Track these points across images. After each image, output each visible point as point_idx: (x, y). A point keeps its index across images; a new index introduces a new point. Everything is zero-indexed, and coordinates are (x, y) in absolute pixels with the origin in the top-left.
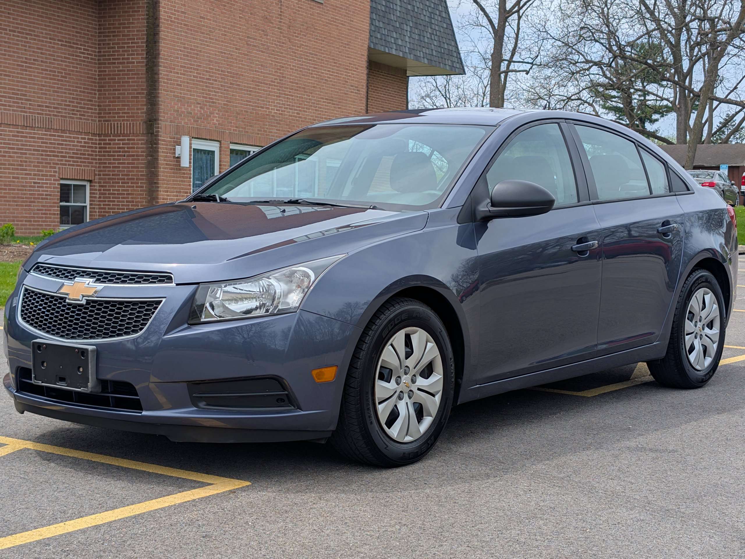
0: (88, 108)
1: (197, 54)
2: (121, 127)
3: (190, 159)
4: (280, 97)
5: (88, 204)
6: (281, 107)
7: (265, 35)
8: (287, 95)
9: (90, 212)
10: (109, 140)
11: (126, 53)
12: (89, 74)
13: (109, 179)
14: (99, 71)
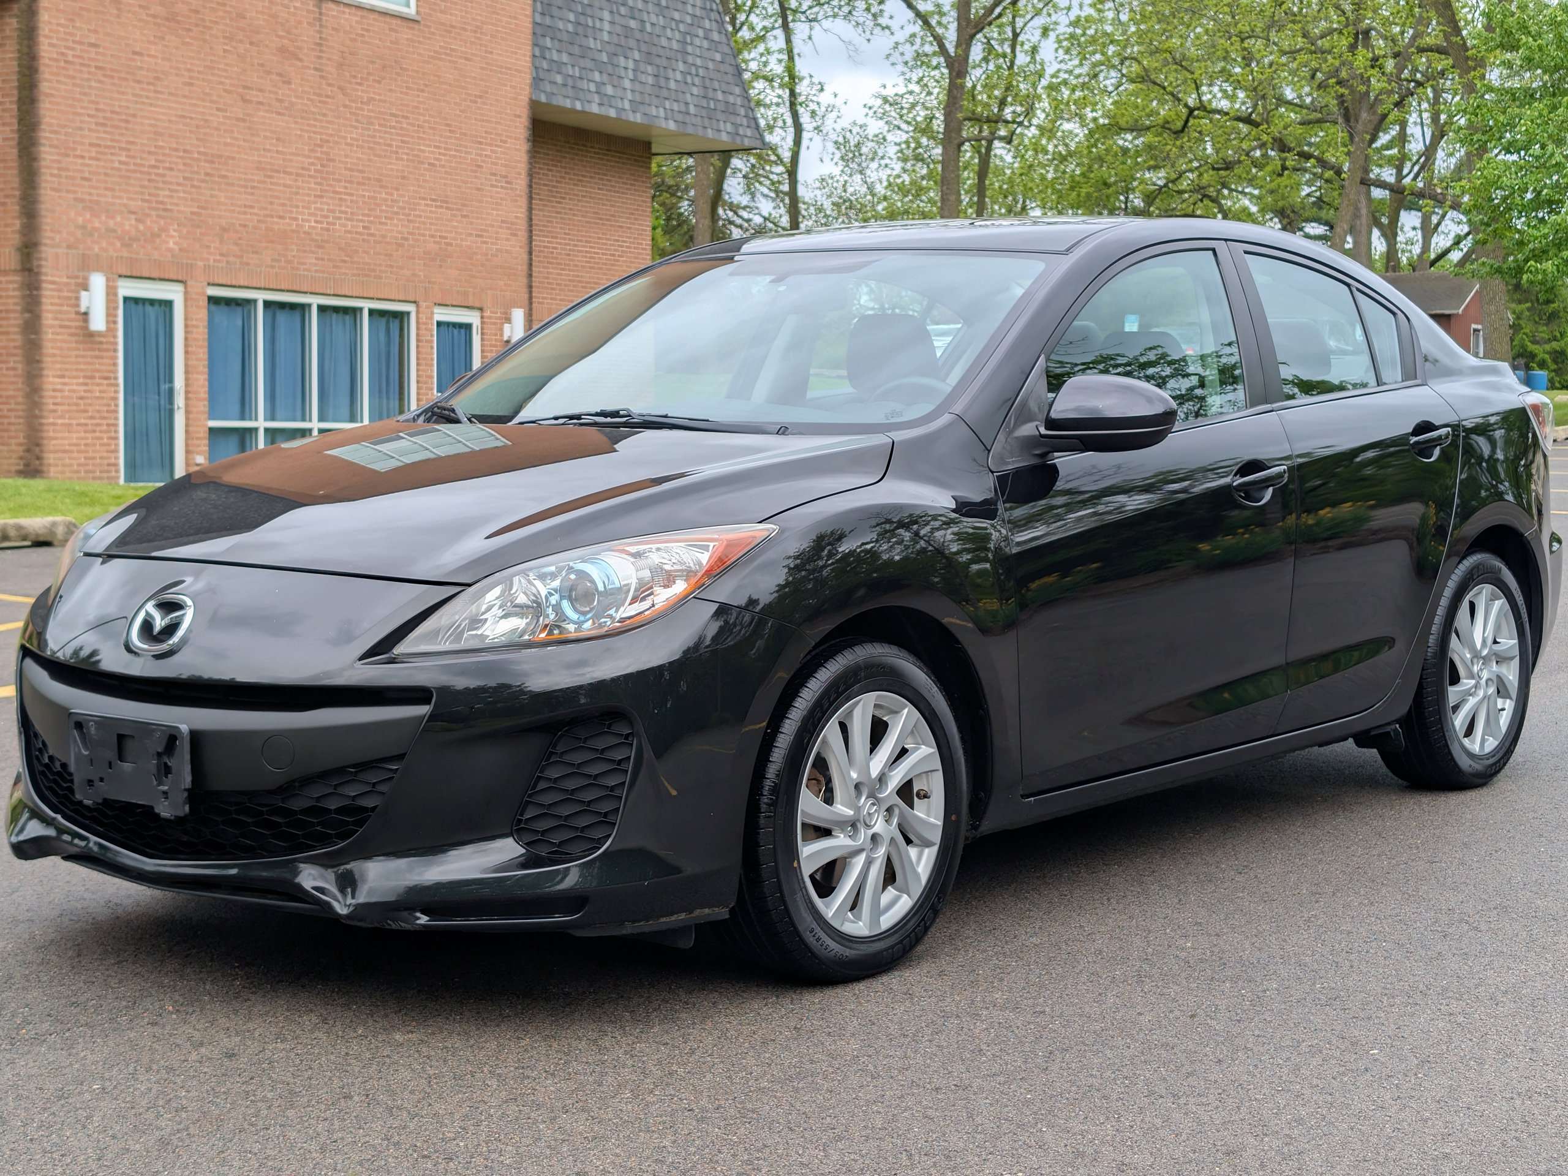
3: (113, 315)
6: (328, 217)
7: (284, 82)
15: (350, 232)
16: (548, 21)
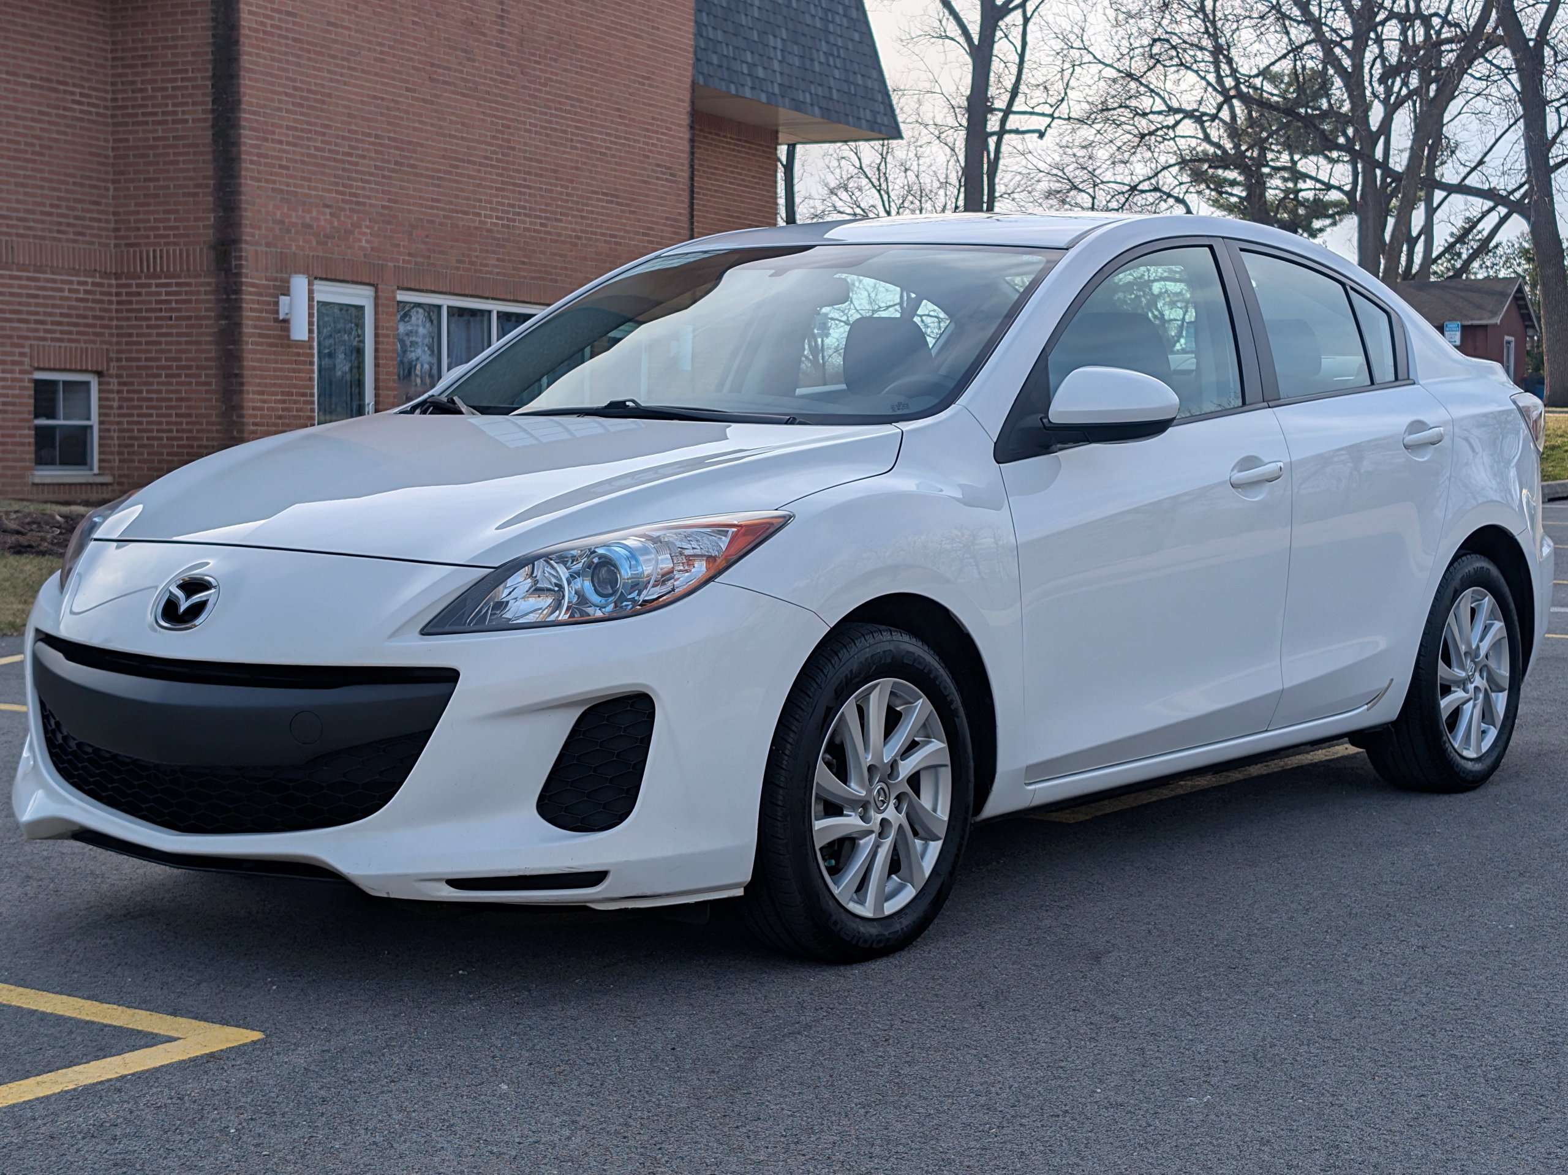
0: (92, 219)
1: (323, 102)
2: (161, 257)
3: (311, 323)
4: (503, 190)
5: (94, 421)
6: (508, 212)
7: (469, 59)
8: (520, 186)
9: (100, 438)
10: (138, 285)
11: (170, 102)
12: (91, 145)
13: (138, 368)
14: (115, 141)
15: (528, 230)
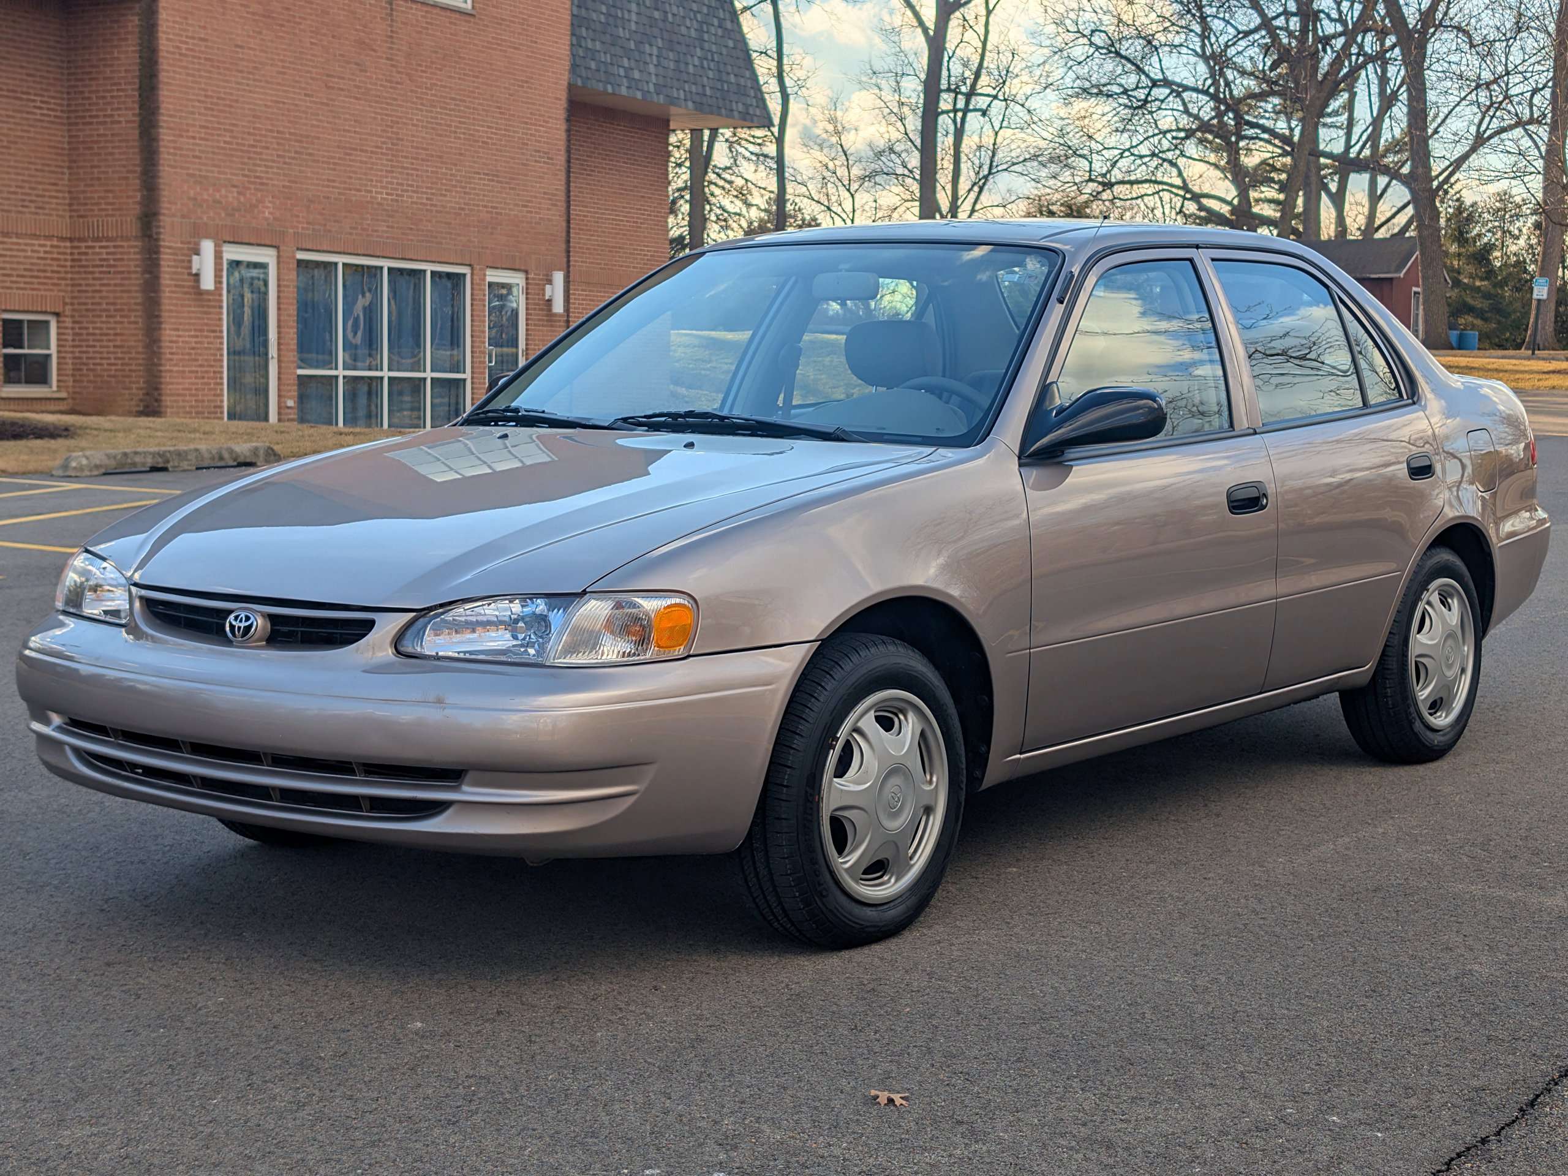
2: (103, 226)
3: (219, 276)
4: (392, 172)
5: (53, 350)
6: (397, 190)
9: (59, 364)
10: (86, 247)
11: (109, 107)
13: (87, 310)
15: (416, 203)
16: (583, 12)
